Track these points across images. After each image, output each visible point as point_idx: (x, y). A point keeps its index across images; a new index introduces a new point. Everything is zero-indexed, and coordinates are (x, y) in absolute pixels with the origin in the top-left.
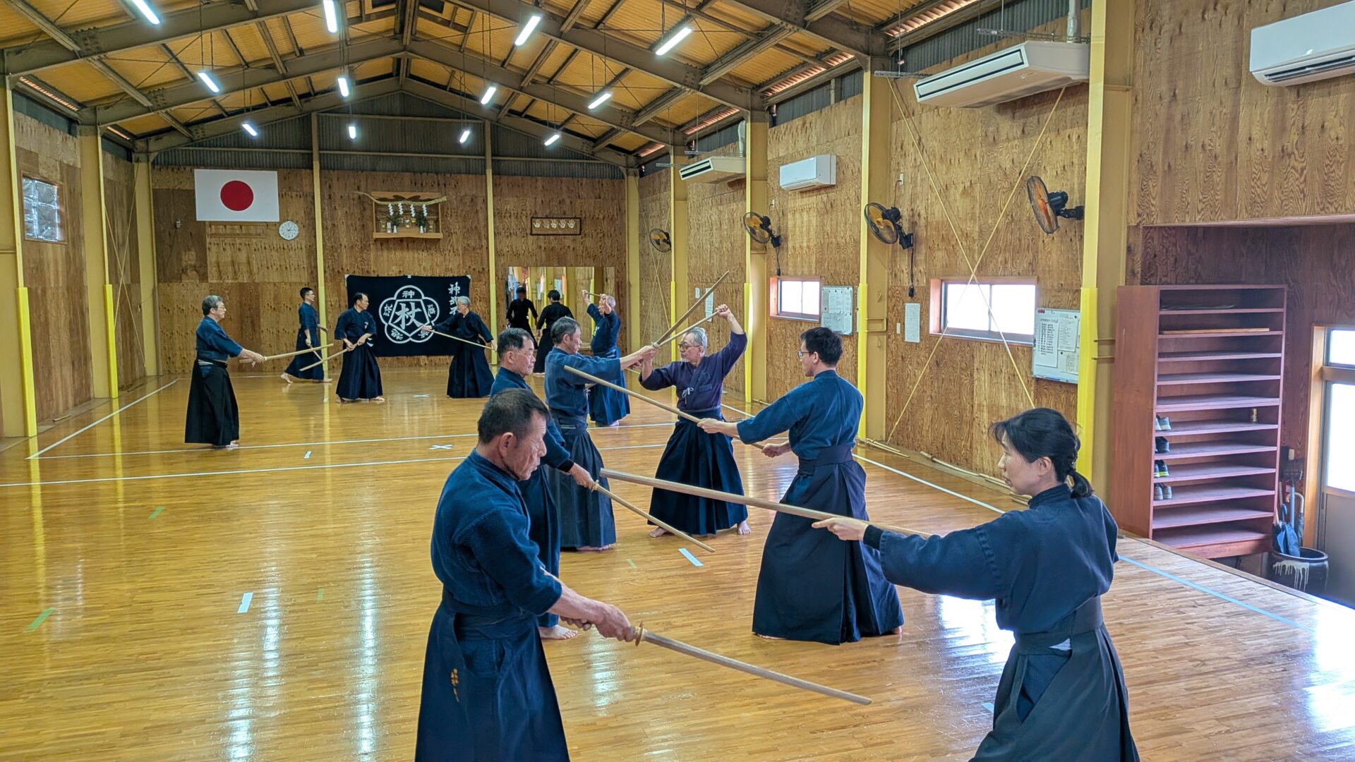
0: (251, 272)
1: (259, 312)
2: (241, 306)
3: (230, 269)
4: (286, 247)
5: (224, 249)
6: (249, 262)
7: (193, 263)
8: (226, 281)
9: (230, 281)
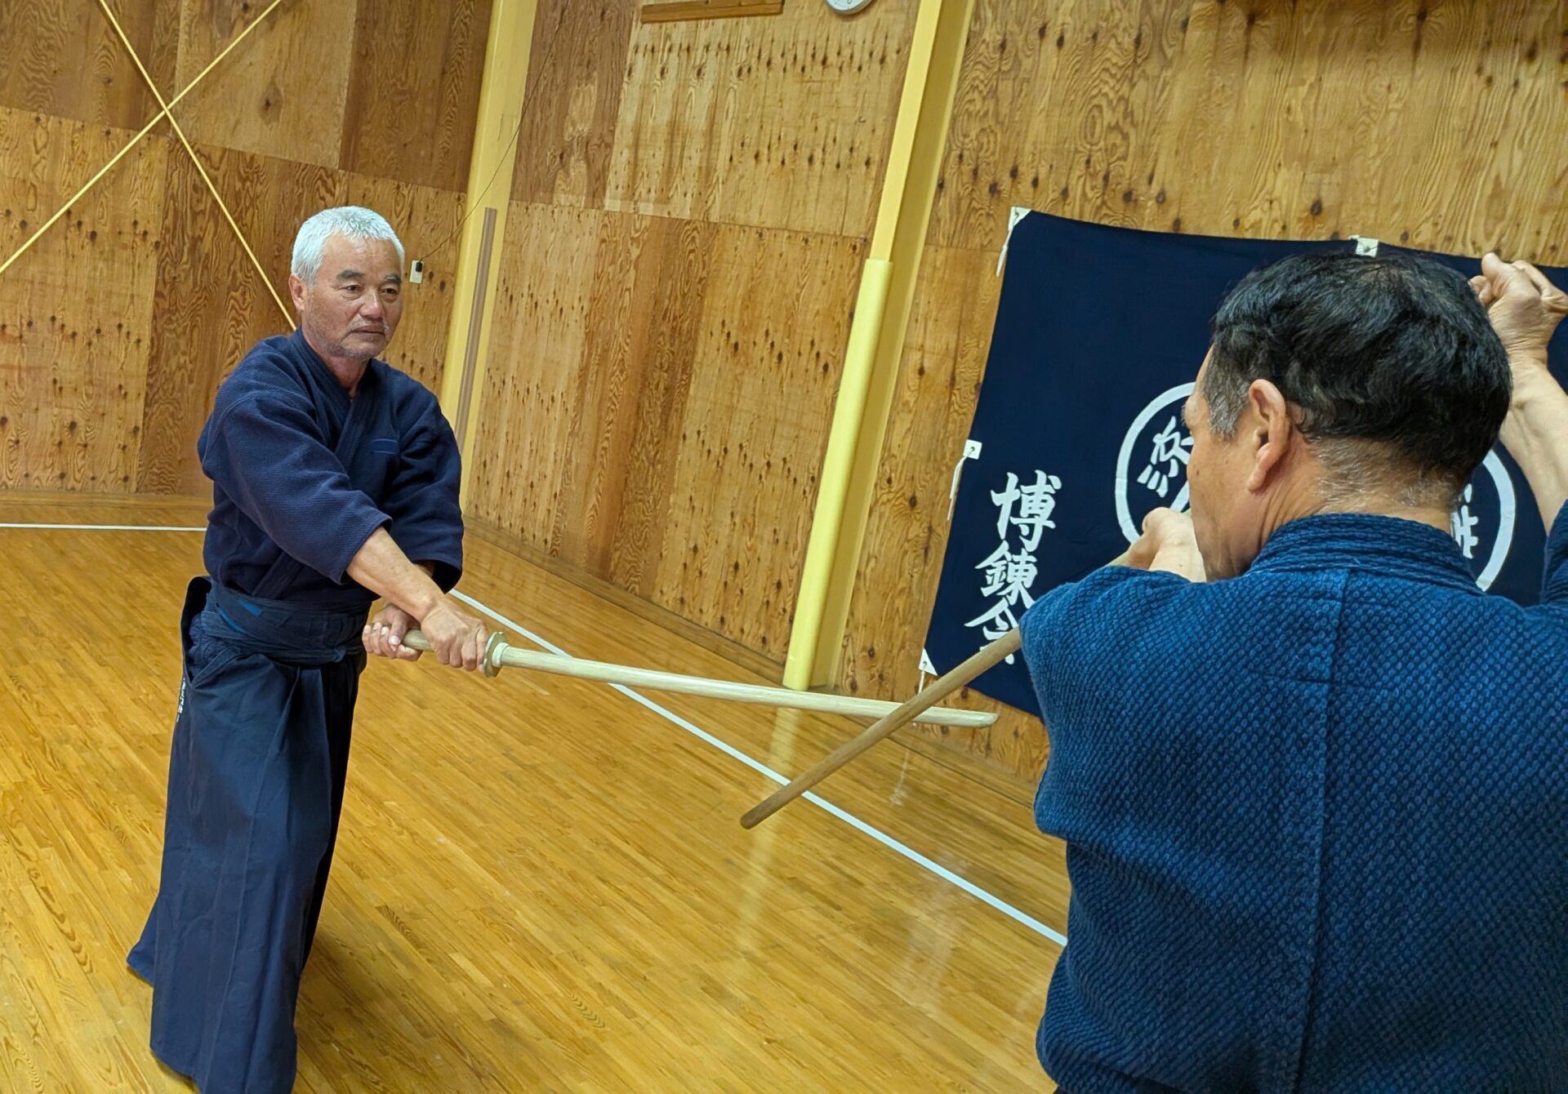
0: (707, 173)
1: (694, 353)
2: (654, 321)
3: (660, 157)
4: (832, 58)
5: (662, 72)
6: (711, 133)
7: (584, 128)
8: (642, 205)
9: (648, 209)
